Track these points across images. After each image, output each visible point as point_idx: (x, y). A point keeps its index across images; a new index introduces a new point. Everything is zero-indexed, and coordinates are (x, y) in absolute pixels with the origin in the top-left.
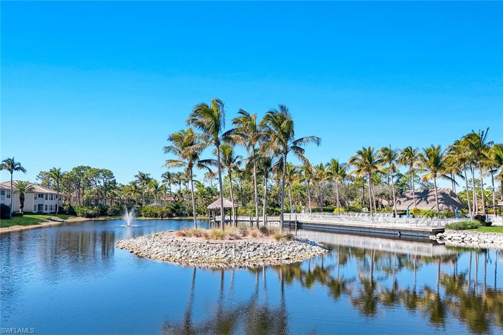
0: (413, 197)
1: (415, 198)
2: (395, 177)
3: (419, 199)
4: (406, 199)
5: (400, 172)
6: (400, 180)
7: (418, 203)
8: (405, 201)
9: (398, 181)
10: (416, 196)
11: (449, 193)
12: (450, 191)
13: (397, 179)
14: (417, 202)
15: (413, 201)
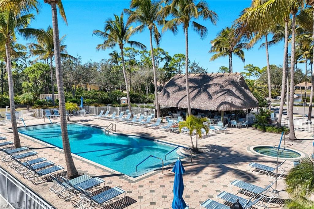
0: (186, 85)
1: (190, 87)
2: (164, 60)
3: (196, 91)
4: (177, 88)
5: (169, 55)
6: (169, 63)
7: (195, 97)
8: (175, 92)
9: (167, 64)
10: (191, 85)
11: (238, 80)
12: (239, 76)
13: (166, 62)
14: (193, 94)
15: (186, 92)
